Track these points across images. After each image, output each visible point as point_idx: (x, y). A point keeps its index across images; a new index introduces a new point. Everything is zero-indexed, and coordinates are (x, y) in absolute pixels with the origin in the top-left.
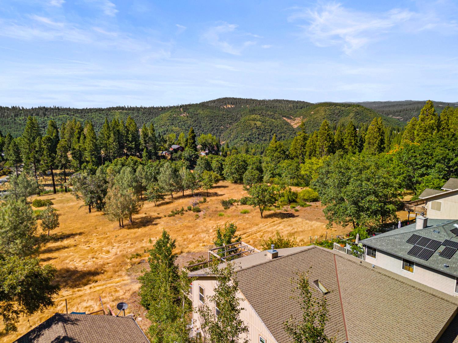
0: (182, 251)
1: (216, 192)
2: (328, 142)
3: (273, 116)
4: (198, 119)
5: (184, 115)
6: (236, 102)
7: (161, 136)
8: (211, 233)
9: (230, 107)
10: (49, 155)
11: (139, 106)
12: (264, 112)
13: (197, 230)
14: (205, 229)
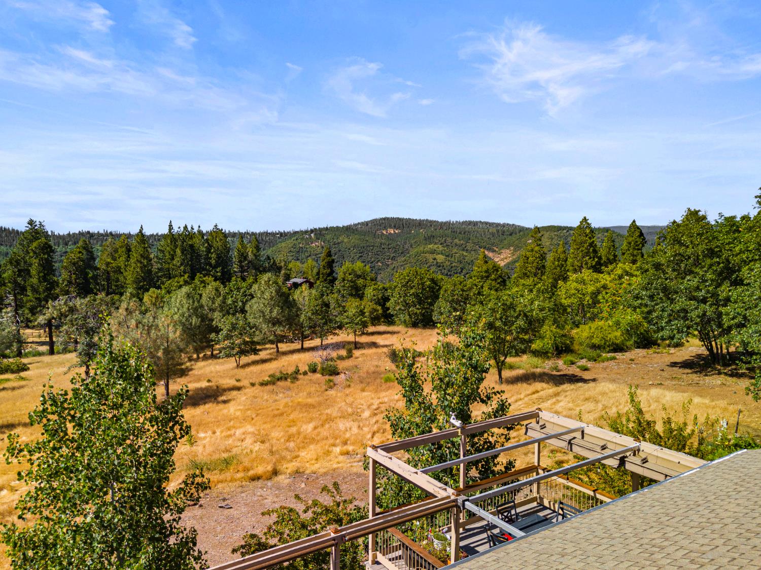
0: (279, 468)
1: (373, 341)
2: (590, 258)
3: (464, 246)
4: (339, 251)
5: (317, 244)
6: (403, 224)
7: (270, 260)
8: (366, 419)
9: (392, 232)
10: (43, 276)
11: (243, 231)
12: (449, 240)
13: (329, 411)
14: (350, 410)
